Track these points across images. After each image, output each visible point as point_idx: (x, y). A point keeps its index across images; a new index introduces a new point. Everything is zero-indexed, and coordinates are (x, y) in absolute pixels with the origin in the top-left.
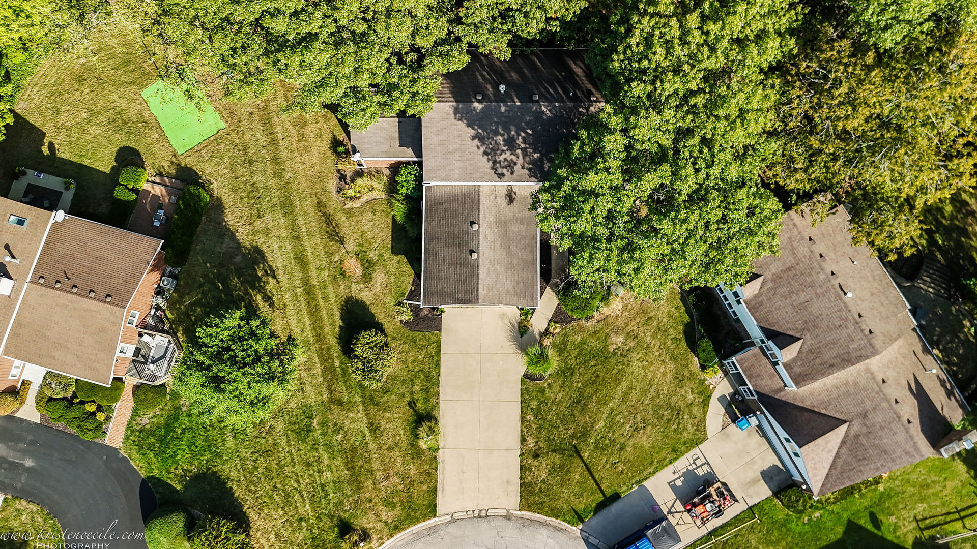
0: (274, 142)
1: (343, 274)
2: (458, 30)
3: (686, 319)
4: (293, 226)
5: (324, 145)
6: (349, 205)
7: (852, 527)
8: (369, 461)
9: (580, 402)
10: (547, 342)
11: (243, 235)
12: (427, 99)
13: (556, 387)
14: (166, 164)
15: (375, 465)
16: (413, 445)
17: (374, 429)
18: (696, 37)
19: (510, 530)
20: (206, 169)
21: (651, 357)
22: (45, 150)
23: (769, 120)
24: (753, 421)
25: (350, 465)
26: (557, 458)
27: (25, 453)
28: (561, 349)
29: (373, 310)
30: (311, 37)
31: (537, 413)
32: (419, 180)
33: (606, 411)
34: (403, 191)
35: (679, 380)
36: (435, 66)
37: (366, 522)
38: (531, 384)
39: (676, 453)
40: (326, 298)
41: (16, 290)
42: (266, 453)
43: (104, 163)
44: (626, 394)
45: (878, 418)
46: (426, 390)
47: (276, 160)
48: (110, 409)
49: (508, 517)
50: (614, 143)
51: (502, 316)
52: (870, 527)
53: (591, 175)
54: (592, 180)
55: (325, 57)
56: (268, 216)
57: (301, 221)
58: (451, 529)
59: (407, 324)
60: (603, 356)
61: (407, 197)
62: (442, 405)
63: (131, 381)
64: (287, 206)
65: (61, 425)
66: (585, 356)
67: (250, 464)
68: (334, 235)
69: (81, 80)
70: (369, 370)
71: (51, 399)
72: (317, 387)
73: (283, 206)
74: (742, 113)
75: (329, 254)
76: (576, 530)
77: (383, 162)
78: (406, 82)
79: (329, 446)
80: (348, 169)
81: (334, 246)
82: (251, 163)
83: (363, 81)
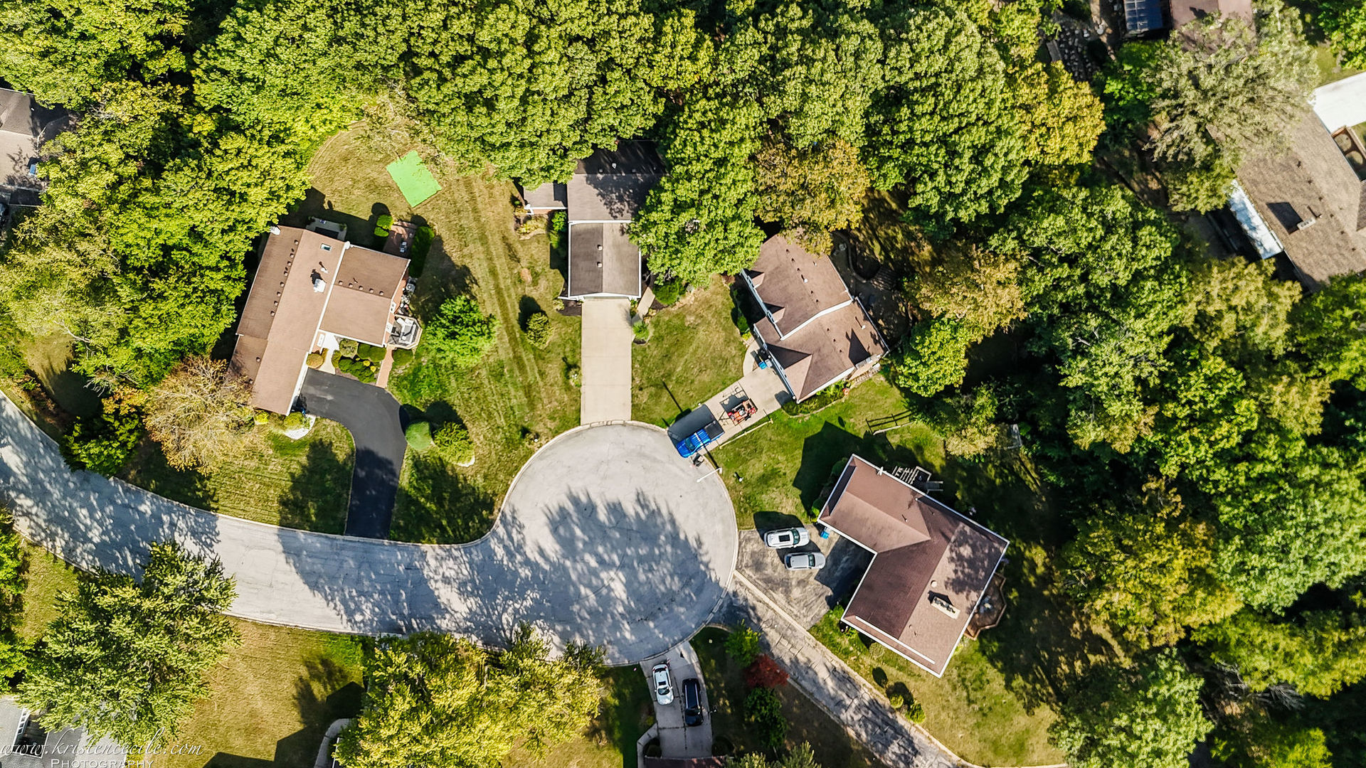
0: (473, 199)
1: (520, 281)
2: (587, 137)
3: (733, 306)
4: (488, 252)
5: (507, 200)
6: (523, 238)
7: (827, 425)
8: (539, 392)
9: (667, 357)
10: (647, 321)
11: (456, 258)
12: (569, 173)
13: (653, 348)
14: (404, 214)
15: (543, 395)
16: (566, 383)
17: (542, 374)
18: (708, 141)
19: (625, 432)
20: (430, 217)
21: (711, 329)
22: (326, 206)
23: (750, 186)
24: (769, 363)
25: (528, 395)
26: (653, 389)
27: (327, 392)
28: (656, 325)
29: (539, 303)
30: (509, 144)
31: (641, 363)
32: (566, 220)
33: (682, 361)
34: (557, 228)
35: (728, 342)
36: (573, 155)
37: (539, 428)
38: (637, 346)
39: (725, 385)
40: (509, 296)
41: (327, 289)
42: (477, 389)
43: (364, 213)
44: (695, 351)
45: (825, 351)
46: (574, 351)
47: (475, 210)
48: (378, 365)
49: (624, 425)
50: (666, 197)
51: (620, 306)
52: (838, 425)
53: (654, 214)
54: (654, 216)
55: (516, 154)
56: (471, 246)
57: (492, 249)
58: (590, 432)
59: (560, 311)
60: (682, 329)
61: (560, 232)
62: (583, 359)
63: (391, 347)
64: (483, 239)
65: (348, 375)
66: (671, 329)
67: (466, 396)
68: (514, 258)
69: (346, 160)
70: (538, 337)
71: (343, 358)
72: (506, 349)
73: (481, 239)
74: (734, 182)
75: (511, 269)
76: (665, 431)
77: (544, 210)
78: (557, 164)
79: (514, 384)
80: (522, 214)
81: (514, 264)
82: (459, 212)
83: (535, 166)
